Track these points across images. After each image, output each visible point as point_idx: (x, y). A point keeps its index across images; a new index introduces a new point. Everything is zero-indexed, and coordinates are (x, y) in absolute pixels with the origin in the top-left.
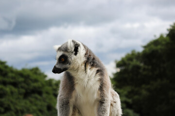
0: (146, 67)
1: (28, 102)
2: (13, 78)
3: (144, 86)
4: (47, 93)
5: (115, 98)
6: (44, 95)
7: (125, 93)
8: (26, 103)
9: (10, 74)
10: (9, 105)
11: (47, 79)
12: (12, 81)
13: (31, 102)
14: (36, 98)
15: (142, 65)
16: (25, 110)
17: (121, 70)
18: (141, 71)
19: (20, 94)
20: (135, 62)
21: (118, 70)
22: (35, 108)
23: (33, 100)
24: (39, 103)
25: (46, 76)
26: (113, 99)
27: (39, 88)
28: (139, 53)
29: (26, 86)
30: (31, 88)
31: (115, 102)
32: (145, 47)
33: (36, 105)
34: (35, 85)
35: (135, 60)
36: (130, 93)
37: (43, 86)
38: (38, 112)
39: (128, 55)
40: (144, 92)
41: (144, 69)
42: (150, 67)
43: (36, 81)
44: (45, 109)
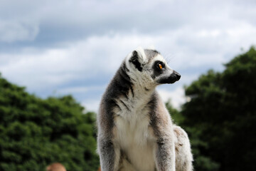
0: (230, 94)
1: (56, 146)
2: (34, 111)
3: (226, 123)
4: (85, 133)
5: (181, 139)
6: (81, 137)
7: (199, 132)
8: (53, 148)
9: (31, 106)
10: (28, 151)
11: (85, 112)
12: (33, 115)
13: (61, 146)
14: (69, 141)
15: (224, 91)
16: (52, 158)
17: (192, 99)
18: (222, 101)
19: (45, 135)
20: (213, 88)
21: (189, 99)
22: (66, 155)
23: (63, 143)
24: (72, 147)
25: (82, 109)
26: (179, 140)
27: (73, 125)
28: (218, 75)
29: (54, 123)
30: (61, 125)
31: (181, 145)
32: (228, 65)
33: (69, 151)
34: (67, 121)
35: (212, 85)
36: (205, 133)
37: (79, 123)
38: (71, 161)
39: (203, 76)
40: (227, 132)
41: (227, 98)
42: (235, 95)
43: (68, 115)
44: (81, 157)
